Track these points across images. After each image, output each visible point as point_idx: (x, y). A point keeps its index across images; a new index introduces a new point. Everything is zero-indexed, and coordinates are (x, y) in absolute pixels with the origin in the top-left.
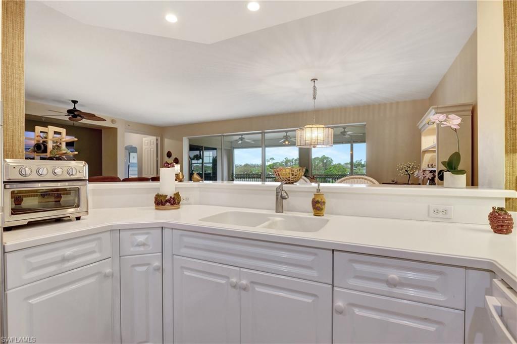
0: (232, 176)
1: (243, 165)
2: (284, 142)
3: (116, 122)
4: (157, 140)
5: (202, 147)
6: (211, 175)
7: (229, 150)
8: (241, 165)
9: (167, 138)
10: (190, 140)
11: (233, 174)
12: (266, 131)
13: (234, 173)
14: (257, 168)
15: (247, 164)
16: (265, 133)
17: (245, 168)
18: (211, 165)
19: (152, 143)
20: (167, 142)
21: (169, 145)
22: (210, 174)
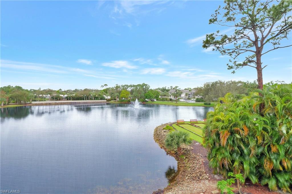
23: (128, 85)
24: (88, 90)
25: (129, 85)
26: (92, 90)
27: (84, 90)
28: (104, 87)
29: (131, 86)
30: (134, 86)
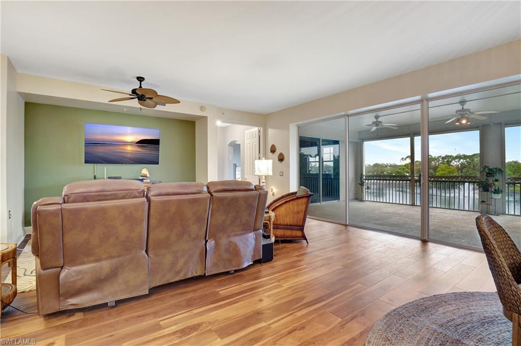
0: (361, 178)
1: (372, 165)
2: (458, 120)
3: (205, 109)
4: (259, 131)
5: (320, 139)
6: (332, 177)
7: (357, 143)
8: (369, 165)
9: (271, 128)
10: (299, 128)
11: (362, 175)
12: (431, 95)
13: (364, 174)
14: (389, 168)
15: (377, 164)
16: (429, 100)
17: (375, 168)
18: (331, 164)
19: (254, 136)
20: (271, 131)
21: (274, 136)
22: (331, 175)
23: (453, 156)
24: (380, 165)
25: (455, 155)
26: (386, 166)
27: (374, 165)
28: (405, 160)
29: (459, 157)
30: (465, 157)
